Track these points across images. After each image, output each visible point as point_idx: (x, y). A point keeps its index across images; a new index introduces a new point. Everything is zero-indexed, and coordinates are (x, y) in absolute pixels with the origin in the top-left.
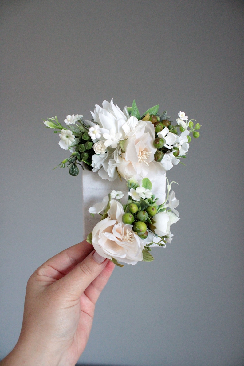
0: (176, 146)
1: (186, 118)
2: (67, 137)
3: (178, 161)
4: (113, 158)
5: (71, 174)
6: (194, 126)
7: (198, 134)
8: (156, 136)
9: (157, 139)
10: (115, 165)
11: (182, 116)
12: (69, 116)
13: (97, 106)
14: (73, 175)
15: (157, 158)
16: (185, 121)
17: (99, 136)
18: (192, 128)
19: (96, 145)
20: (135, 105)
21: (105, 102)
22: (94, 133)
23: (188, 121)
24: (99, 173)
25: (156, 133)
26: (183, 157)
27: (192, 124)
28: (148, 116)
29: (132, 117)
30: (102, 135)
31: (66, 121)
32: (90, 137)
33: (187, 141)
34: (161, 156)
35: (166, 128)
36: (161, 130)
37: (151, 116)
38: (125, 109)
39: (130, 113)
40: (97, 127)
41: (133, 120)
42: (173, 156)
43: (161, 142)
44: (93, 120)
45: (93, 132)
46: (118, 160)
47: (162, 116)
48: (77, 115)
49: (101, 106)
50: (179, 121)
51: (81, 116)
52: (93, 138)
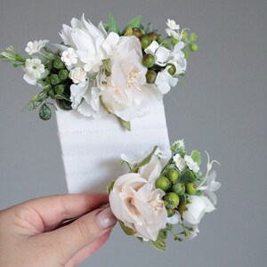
0: (170, 62)
1: (178, 27)
2: (34, 68)
3: (175, 81)
4: (96, 86)
5: (41, 117)
6: (189, 37)
7: (195, 47)
8: (144, 53)
9: (146, 57)
10: (100, 94)
11: (172, 24)
12: (30, 44)
13: (65, 26)
14: (45, 119)
15: (150, 80)
16: (176, 31)
17: (75, 61)
18: (186, 39)
19: (72, 72)
20: (113, 19)
21: (74, 21)
22: (68, 58)
23: (180, 31)
24: (79, 110)
25: (143, 50)
26: (182, 75)
27: (186, 34)
28: (130, 31)
29: (112, 33)
30: (78, 59)
31: (27, 50)
32: (64, 63)
33: (183, 55)
34: (153, 77)
35: (154, 42)
36: (149, 45)
37: (133, 29)
38: (101, 24)
39: (107, 30)
40: (71, 50)
41: (114, 36)
42: (168, 74)
43: (151, 60)
44: (62, 43)
45: (67, 56)
46: (102, 88)
47: (147, 29)
48: (41, 41)
49: (70, 26)
50: (169, 32)
51: (46, 41)
52: (68, 64)
